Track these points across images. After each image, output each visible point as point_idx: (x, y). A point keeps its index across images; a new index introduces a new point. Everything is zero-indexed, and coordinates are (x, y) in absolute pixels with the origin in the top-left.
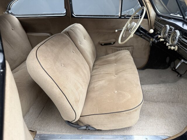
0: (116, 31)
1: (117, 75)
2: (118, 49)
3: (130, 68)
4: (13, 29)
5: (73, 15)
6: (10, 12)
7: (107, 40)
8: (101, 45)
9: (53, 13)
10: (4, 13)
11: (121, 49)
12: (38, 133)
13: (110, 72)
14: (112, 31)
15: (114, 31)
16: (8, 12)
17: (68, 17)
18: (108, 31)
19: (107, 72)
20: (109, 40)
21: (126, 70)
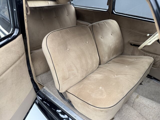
0: (148, 35)
1: (117, 76)
2: (146, 53)
3: (133, 75)
4: (68, 15)
5: (114, 11)
6: (72, 2)
7: (138, 42)
8: (131, 44)
9: (99, 7)
10: (67, 3)
11: (148, 54)
12: (44, 88)
13: (113, 71)
14: (144, 34)
15: (146, 35)
16: (71, 2)
17: (109, 13)
18: (140, 33)
19: (111, 70)
20: (139, 42)
21: (127, 75)
